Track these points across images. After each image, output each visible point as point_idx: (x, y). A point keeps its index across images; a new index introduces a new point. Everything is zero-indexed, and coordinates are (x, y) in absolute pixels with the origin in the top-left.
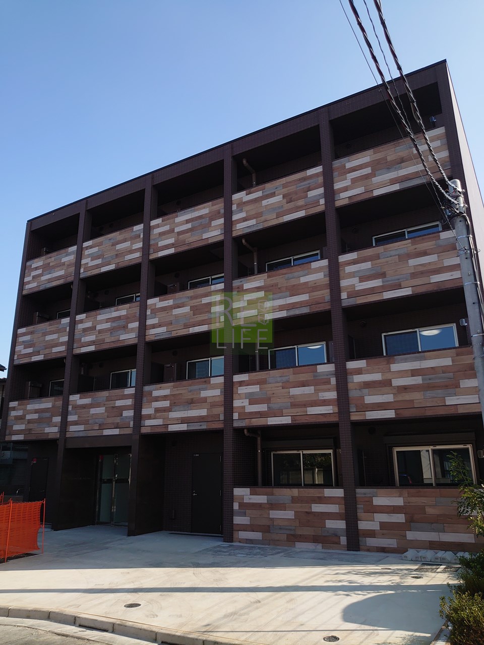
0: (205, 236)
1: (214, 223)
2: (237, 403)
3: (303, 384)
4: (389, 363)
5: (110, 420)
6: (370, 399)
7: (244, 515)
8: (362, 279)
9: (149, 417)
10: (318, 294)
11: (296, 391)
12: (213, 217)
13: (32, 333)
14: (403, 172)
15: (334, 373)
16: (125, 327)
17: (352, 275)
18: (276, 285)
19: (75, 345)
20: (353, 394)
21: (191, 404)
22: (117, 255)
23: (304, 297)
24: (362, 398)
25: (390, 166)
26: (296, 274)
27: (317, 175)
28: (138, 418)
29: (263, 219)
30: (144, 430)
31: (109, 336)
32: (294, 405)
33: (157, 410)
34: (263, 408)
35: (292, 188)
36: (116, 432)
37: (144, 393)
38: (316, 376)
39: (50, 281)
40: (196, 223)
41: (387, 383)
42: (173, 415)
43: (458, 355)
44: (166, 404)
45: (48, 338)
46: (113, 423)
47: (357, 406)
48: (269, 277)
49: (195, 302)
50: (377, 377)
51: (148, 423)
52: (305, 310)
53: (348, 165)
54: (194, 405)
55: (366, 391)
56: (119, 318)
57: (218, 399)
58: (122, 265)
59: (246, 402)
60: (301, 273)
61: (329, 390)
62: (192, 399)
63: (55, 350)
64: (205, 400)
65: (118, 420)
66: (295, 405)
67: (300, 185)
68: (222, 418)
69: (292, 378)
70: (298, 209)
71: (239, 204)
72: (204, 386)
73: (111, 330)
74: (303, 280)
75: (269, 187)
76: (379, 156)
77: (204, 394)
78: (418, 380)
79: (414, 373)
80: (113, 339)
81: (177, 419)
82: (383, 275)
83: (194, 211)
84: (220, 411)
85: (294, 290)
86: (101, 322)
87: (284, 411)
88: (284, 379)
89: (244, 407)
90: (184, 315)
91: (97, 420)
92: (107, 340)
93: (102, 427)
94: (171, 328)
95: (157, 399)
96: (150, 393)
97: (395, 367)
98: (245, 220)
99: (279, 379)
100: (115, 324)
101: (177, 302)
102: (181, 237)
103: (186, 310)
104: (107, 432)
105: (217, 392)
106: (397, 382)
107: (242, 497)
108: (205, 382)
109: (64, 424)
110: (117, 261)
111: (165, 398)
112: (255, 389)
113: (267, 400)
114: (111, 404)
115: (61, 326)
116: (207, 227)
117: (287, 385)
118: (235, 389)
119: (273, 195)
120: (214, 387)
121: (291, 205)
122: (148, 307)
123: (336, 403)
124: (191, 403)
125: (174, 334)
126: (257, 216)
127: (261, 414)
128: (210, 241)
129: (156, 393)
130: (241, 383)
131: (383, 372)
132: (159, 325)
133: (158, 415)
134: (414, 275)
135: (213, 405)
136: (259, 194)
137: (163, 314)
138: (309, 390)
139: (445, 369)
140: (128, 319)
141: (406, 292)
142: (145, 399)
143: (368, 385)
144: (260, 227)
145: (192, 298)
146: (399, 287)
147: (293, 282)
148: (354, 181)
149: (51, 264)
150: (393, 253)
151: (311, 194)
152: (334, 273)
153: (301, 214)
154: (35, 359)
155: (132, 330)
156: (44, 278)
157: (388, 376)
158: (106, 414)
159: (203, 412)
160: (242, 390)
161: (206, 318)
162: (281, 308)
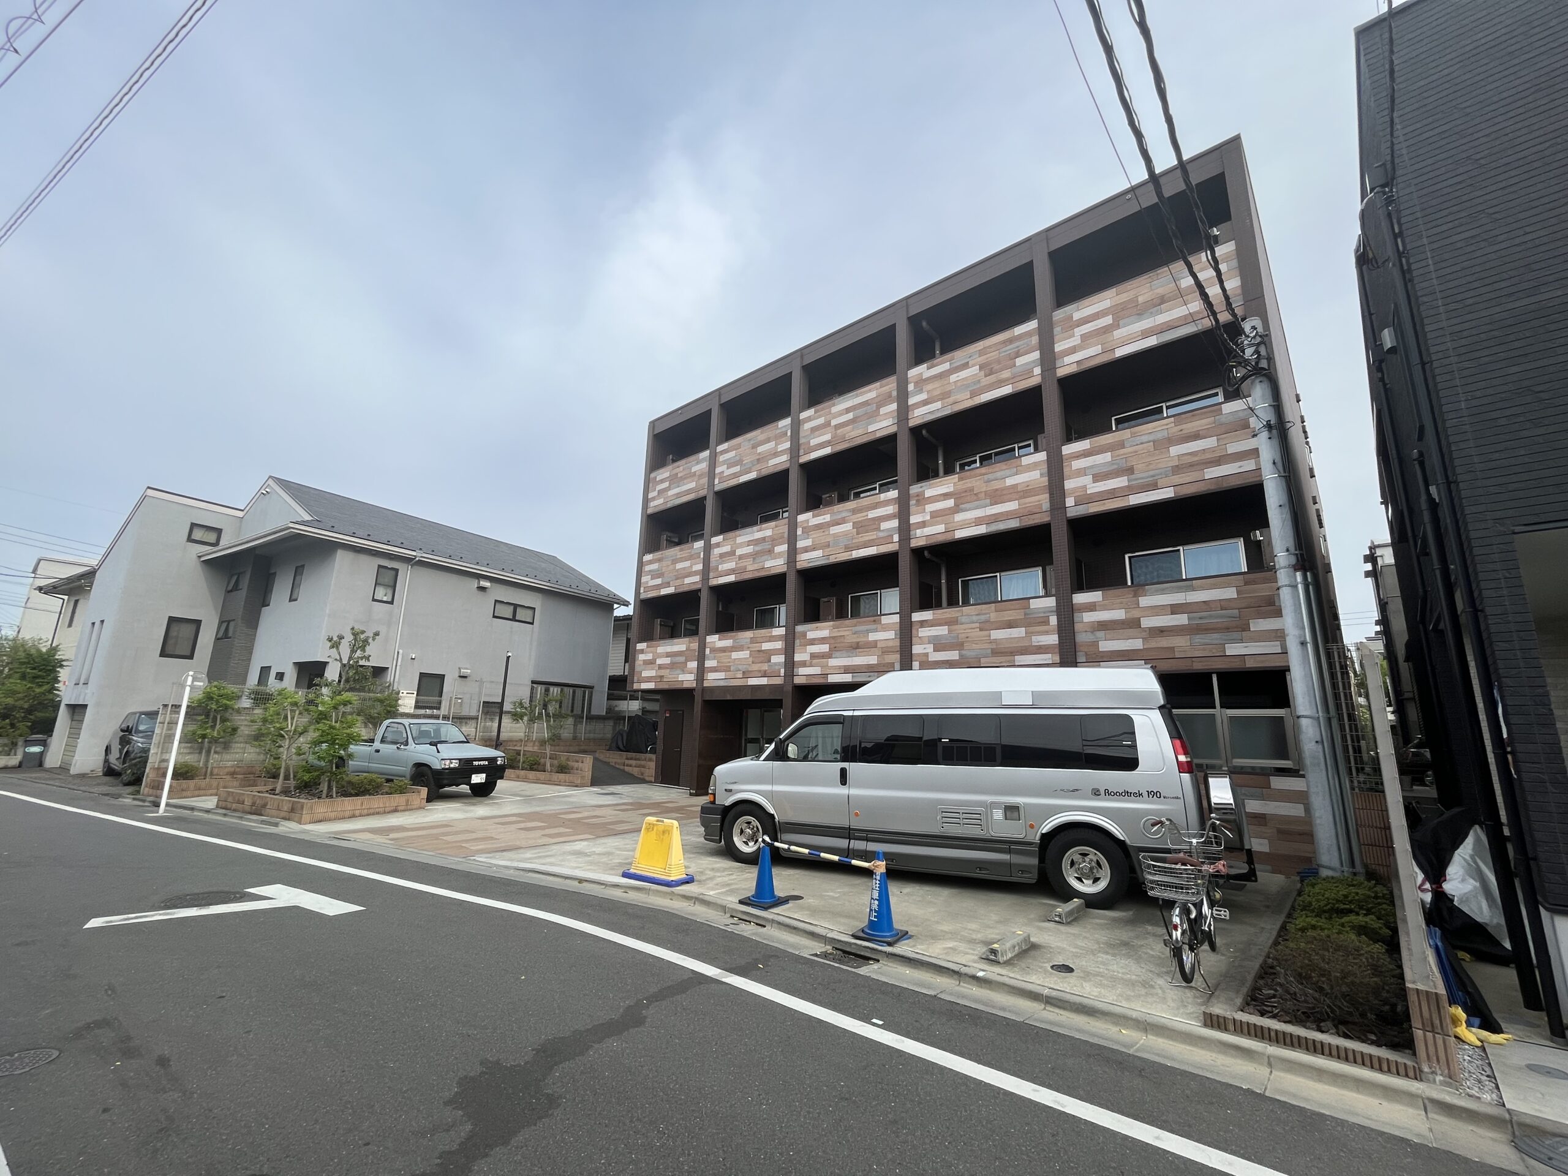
0: (871, 429)
1: (883, 411)
2: (917, 649)
3: (1010, 625)
4: (1136, 595)
5: (756, 667)
6: (1109, 646)
8: (1097, 478)
9: (804, 664)
10: (1032, 500)
11: (999, 634)
12: (881, 402)
13: (659, 560)
14: (1162, 318)
15: (1055, 609)
16: (770, 551)
17: (1082, 472)
18: (971, 490)
19: (711, 575)
20: (1082, 638)
21: (856, 649)
22: (758, 460)
23: (1012, 506)
24: (1095, 644)
25: (1142, 311)
26: (999, 474)
27: (1029, 334)
28: (790, 665)
29: (951, 400)
30: (798, 681)
31: (751, 562)
33: (813, 656)
34: (953, 655)
35: (993, 355)
36: (764, 681)
37: (797, 635)
38: (1028, 614)
39: (679, 495)
40: (860, 412)
41: (1132, 624)
42: (833, 662)
43: (1246, 584)
44: (825, 648)
45: (679, 566)
46: (760, 671)
47: (1086, 654)
48: (960, 479)
49: (859, 517)
50: (1119, 614)
51: (802, 671)
52: (1013, 524)
53: (1076, 316)
54: (860, 650)
55: (1101, 634)
56: (764, 539)
57: (891, 644)
58: (765, 472)
59: (930, 648)
60: (1008, 472)
61: (1047, 633)
62: (858, 643)
63: (687, 581)
64: (874, 644)
65: (765, 667)
66: (997, 653)
67: (1004, 349)
68: (897, 667)
69: (993, 616)
70: (1001, 383)
71: (917, 382)
72: (874, 627)
73: (755, 556)
74: (1009, 482)
75: (960, 355)
76: (1124, 297)
77: (872, 637)
78: (1182, 619)
79: (1175, 609)
80: (756, 566)
81: (840, 667)
82: (1130, 471)
83: (857, 396)
84: (895, 658)
85: (996, 497)
86: (741, 545)
87: (982, 660)
88: (983, 618)
89: (927, 655)
90: (845, 534)
91: (740, 667)
92: (750, 568)
93: (746, 674)
94: (828, 551)
95: (813, 642)
96: (804, 634)
97: (1145, 601)
98: (925, 403)
99: (975, 618)
100: (758, 548)
101: (835, 517)
102: (839, 431)
103: (848, 527)
104: (753, 682)
105: (891, 635)
106: (1147, 622)
108: (874, 621)
109: (701, 671)
110: (758, 467)
111: (822, 640)
112: (943, 631)
113: (958, 646)
114: (756, 647)
115: (693, 552)
116: (873, 416)
117: (986, 626)
118: (914, 631)
119: (965, 366)
120: (886, 628)
121: (992, 378)
122: (799, 525)
123: (1057, 650)
125: (833, 559)
126: (944, 396)
127: (950, 665)
128: (879, 435)
129: (811, 635)
130: (923, 624)
131: (1127, 609)
132: (813, 548)
133: (815, 661)
134: (1177, 469)
135: (886, 651)
136: (946, 366)
137: (818, 534)
138: (1019, 632)
139: (1224, 604)
140: (774, 541)
141: (1166, 493)
142: (797, 642)
143: (1103, 626)
144: (947, 411)
145: (854, 511)
146: (1154, 486)
147: (996, 485)
148: (1084, 337)
149: (679, 475)
150: (1145, 438)
151: (1020, 361)
152: (1056, 471)
153: (1006, 390)
154: (664, 592)
155: (780, 555)
156: (671, 493)
157: (1135, 614)
158: (751, 659)
159: (873, 660)
160: (924, 632)
161: (875, 537)
162: (978, 522)
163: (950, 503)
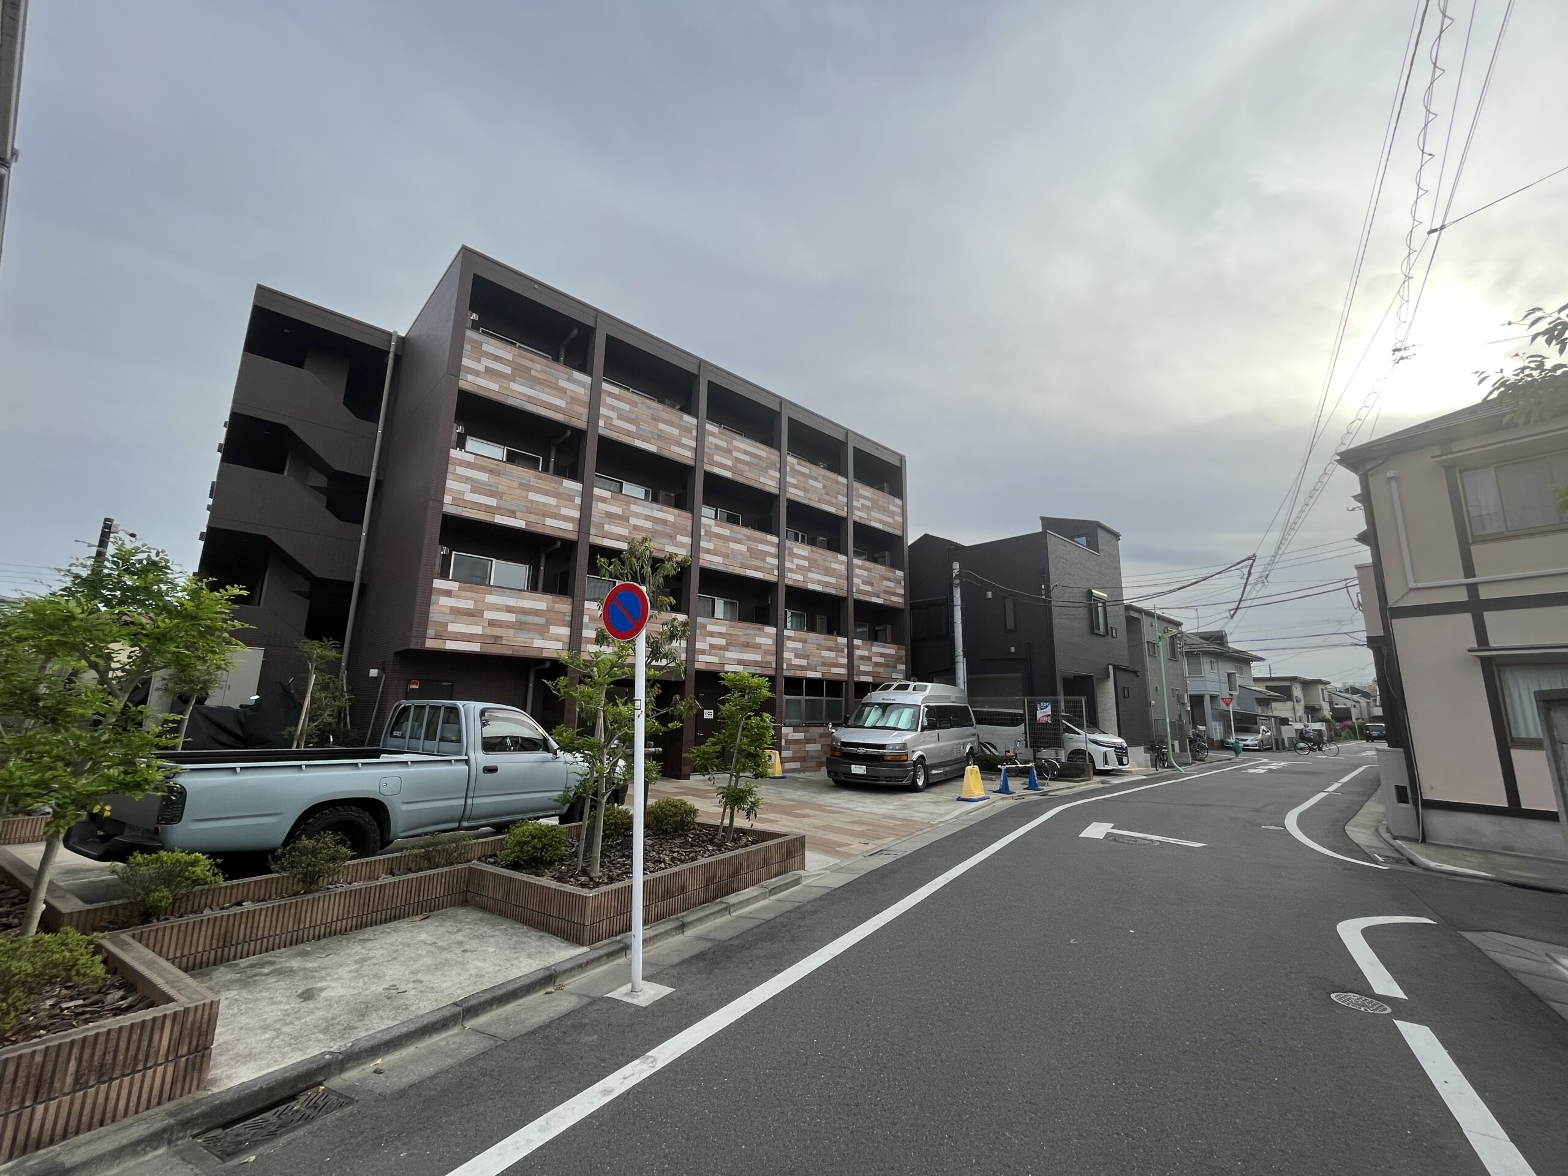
0: (762, 480)
1: (770, 472)
2: (786, 655)
4: (872, 645)
6: (863, 668)
7: (788, 749)
9: (703, 652)
11: (825, 654)
12: (770, 465)
14: (884, 518)
15: (846, 645)
16: (672, 537)
17: (858, 576)
19: (593, 531)
20: (856, 662)
22: (659, 435)
23: (833, 580)
24: (859, 666)
25: (879, 508)
26: (829, 559)
29: (809, 495)
30: (698, 666)
32: (824, 664)
33: (712, 646)
34: (804, 662)
35: (829, 484)
37: (697, 625)
39: (531, 399)
40: (755, 461)
41: (869, 659)
42: (728, 654)
44: (722, 642)
45: (533, 496)
50: (866, 653)
51: (701, 658)
52: (833, 591)
53: (860, 491)
54: (750, 649)
55: (860, 661)
56: (665, 522)
58: (666, 453)
59: (792, 656)
60: (832, 559)
61: (843, 657)
62: (748, 643)
63: (549, 522)
68: (774, 665)
69: (823, 642)
70: (831, 504)
71: (791, 468)
72: (759, 633)
73: (654, 534)
74: (833, 566)
77: (759, 640)
79: (882, 655)
81: (734, 660)
82: (872, 585)
83: (754, 446)
84: (772, 659)
85: (828, 572)
86: (637, 515)
87: (818, 668)
88: (819, 642)
89: (790, 659)
90: (741, 553)
94: (727, 561)
95: (712, 634)
96: (704, 627)
97: (874, 649)
98: (796, 487)
99: (815, 642)
100: (657, 527)
101: (733, 535)
102: (738, 464)
103: (744, 548)
105: (770, 641)
106: (875, 659)
107: (787, 735)
108: (760, 629)
109: (576, 641)
110: (660, 444)
111: (721, 635)
112: (799, 645)
113: (807, 657)
117: (820, 647)
119: (816, 479)
120: (767, 636)
122: (702, 526)
124: (747, 646)
126: (805, 490)
127: (802, 668)
129: (710, 628)
131: (868, 651)
132: (715, 553)
133: (713, 651)
134: (885, 592)
135: (766, 653)
136: (806, 471)
137: (719, 542)
138: (833, 654)
139: (892, 656)
140: (677, 529)
141: (880, 601)
143: (861, 658)
144: (806, 502)
145: (749, 538)
146: (878, 596)
147: (827, 564)
148: (862, 505)
149: (533, 373)
150: (877, 572)
152: (851, 571)
154: (499, 520)
155: (682, 545)
156: (514, 386)
159: (758, 658)
160: (789, 644)
161: (762, 565)
162: (819, 582)
163: (806, 563)
